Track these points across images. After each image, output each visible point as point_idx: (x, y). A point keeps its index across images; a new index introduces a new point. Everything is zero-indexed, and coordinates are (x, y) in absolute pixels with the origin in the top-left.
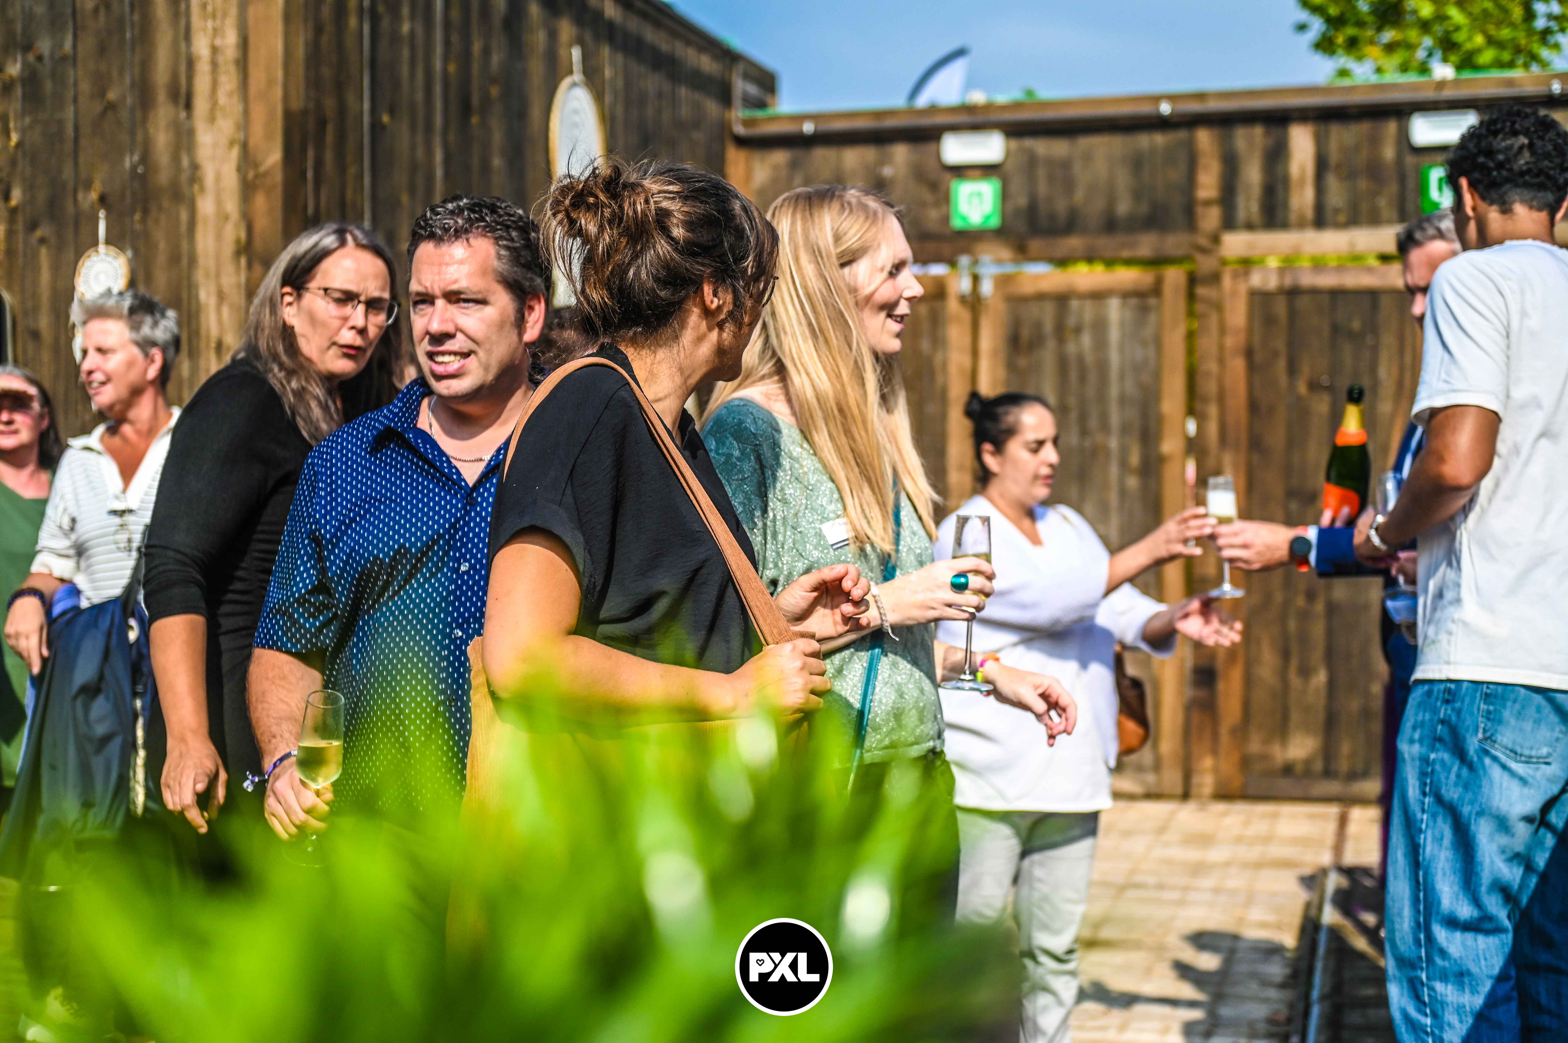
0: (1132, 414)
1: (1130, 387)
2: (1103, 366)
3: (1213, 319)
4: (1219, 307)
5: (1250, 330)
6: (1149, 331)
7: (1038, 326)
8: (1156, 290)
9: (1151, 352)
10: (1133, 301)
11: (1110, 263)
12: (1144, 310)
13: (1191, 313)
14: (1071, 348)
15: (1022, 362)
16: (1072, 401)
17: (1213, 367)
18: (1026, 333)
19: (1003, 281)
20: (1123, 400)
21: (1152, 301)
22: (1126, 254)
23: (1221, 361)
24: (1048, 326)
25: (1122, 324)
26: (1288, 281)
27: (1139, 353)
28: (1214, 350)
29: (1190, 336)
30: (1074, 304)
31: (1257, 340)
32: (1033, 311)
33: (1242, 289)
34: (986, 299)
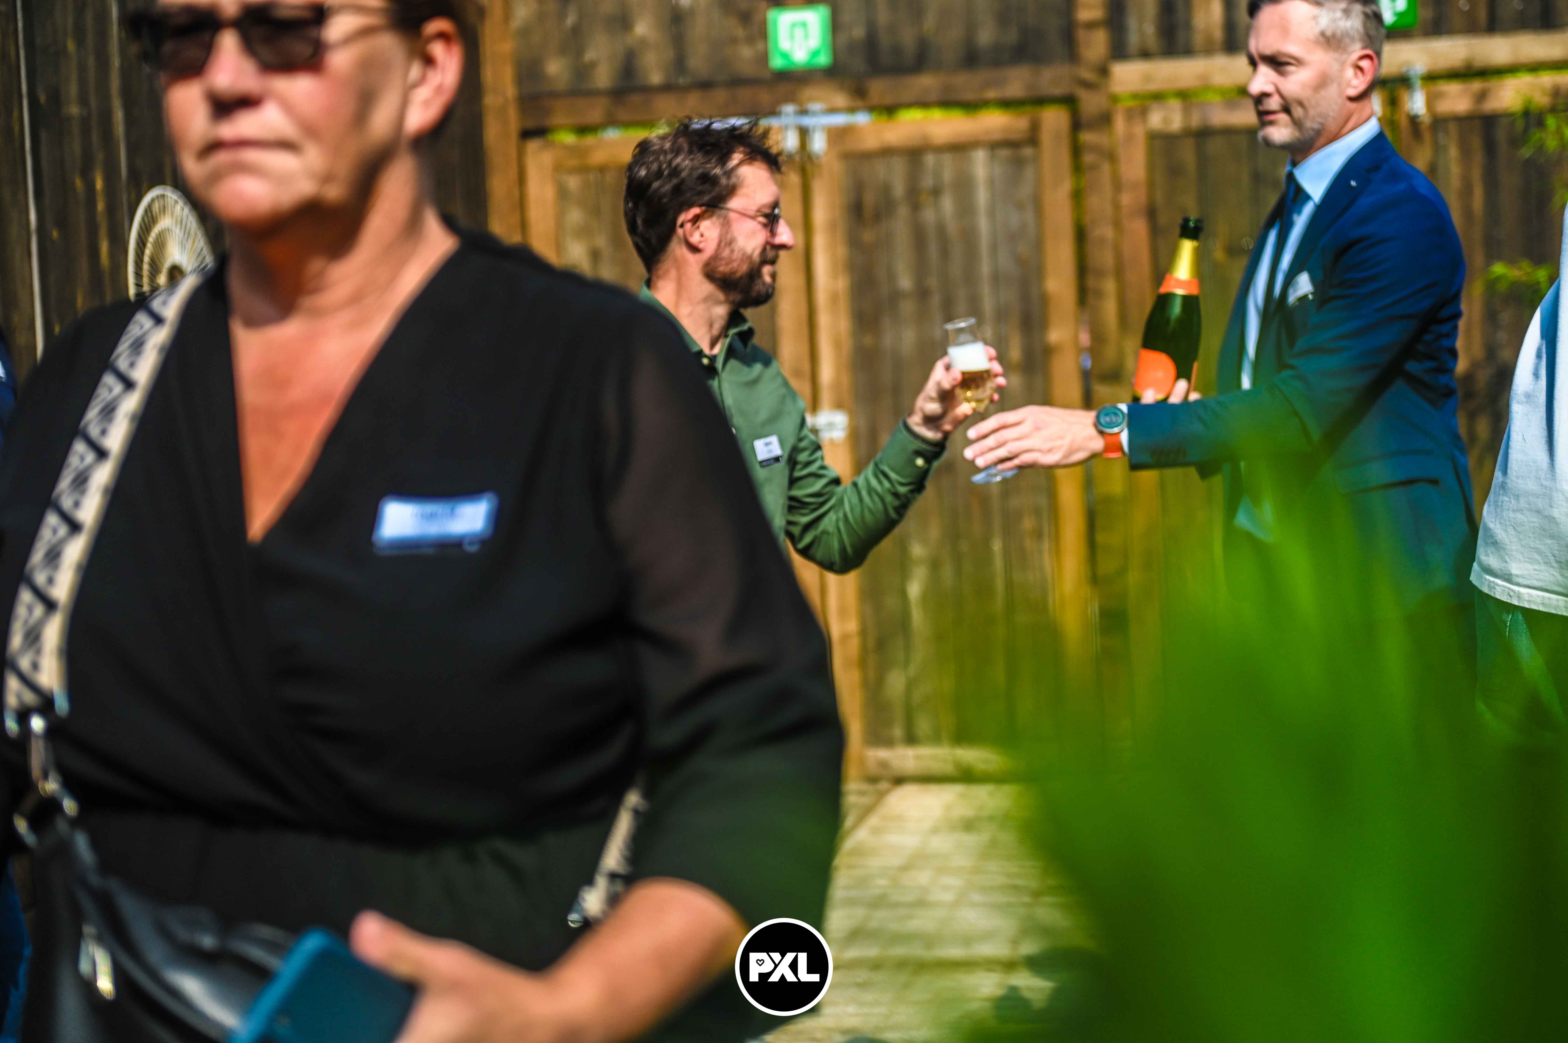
0: (1010, 295)
1: (1005, 262)
2: (969, 236)
3: (1106, 169)
4: (1111, 157)
5: (1151, 184)
6: (1025, 190)
7: (886, 190)
8: (1033, 138)
9: (1029, 216)
10: (1005, 153)
11: (971, 106)
12: (1018, 163)
13: (1077, 167)
14: (929, 216)
15: (868, 236)
16: (933, 282)
17: (1107, 232)
18: (870, 199)
19: (837, 135)
20: (996, 278)
21: (1028, 152)
22: (991, 94)
23: (1117, 224)
24: (899, 190)
25: (991, 182)
26: (1195, 121)
27: (1015, 220)
28: (1109, 210)
29: (1077, 196)
30: (930, 160)
31: (1159, 197)
32: (879, 170)
33: (1139, 131)
34: (818, 157)
